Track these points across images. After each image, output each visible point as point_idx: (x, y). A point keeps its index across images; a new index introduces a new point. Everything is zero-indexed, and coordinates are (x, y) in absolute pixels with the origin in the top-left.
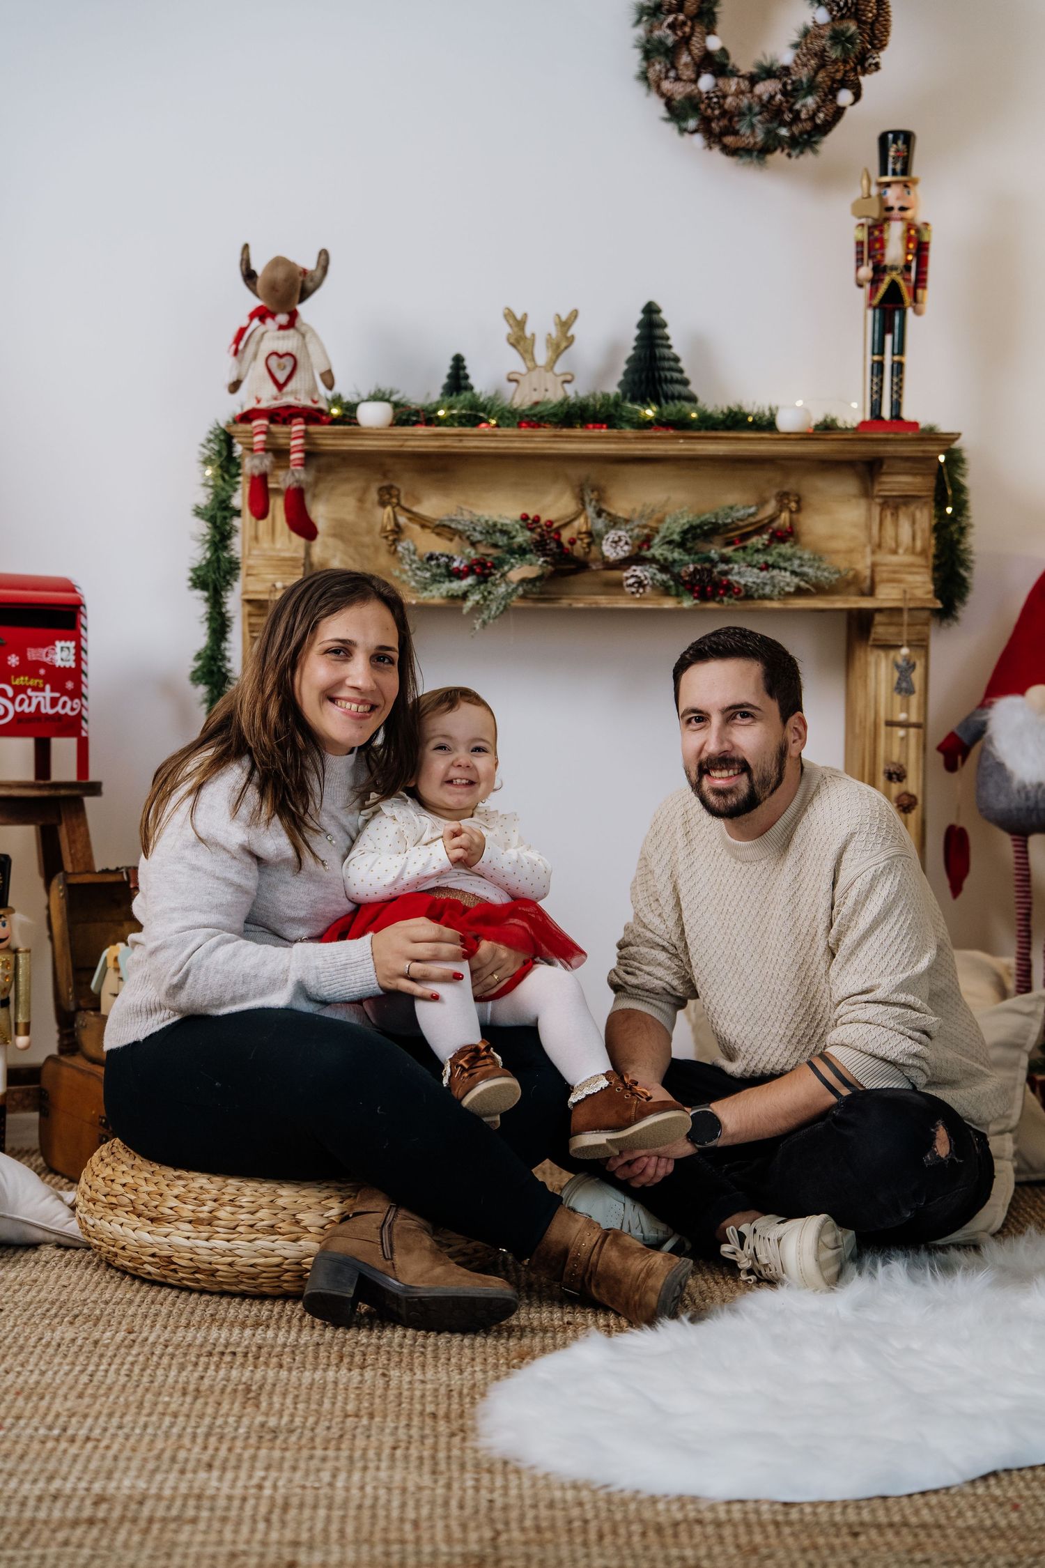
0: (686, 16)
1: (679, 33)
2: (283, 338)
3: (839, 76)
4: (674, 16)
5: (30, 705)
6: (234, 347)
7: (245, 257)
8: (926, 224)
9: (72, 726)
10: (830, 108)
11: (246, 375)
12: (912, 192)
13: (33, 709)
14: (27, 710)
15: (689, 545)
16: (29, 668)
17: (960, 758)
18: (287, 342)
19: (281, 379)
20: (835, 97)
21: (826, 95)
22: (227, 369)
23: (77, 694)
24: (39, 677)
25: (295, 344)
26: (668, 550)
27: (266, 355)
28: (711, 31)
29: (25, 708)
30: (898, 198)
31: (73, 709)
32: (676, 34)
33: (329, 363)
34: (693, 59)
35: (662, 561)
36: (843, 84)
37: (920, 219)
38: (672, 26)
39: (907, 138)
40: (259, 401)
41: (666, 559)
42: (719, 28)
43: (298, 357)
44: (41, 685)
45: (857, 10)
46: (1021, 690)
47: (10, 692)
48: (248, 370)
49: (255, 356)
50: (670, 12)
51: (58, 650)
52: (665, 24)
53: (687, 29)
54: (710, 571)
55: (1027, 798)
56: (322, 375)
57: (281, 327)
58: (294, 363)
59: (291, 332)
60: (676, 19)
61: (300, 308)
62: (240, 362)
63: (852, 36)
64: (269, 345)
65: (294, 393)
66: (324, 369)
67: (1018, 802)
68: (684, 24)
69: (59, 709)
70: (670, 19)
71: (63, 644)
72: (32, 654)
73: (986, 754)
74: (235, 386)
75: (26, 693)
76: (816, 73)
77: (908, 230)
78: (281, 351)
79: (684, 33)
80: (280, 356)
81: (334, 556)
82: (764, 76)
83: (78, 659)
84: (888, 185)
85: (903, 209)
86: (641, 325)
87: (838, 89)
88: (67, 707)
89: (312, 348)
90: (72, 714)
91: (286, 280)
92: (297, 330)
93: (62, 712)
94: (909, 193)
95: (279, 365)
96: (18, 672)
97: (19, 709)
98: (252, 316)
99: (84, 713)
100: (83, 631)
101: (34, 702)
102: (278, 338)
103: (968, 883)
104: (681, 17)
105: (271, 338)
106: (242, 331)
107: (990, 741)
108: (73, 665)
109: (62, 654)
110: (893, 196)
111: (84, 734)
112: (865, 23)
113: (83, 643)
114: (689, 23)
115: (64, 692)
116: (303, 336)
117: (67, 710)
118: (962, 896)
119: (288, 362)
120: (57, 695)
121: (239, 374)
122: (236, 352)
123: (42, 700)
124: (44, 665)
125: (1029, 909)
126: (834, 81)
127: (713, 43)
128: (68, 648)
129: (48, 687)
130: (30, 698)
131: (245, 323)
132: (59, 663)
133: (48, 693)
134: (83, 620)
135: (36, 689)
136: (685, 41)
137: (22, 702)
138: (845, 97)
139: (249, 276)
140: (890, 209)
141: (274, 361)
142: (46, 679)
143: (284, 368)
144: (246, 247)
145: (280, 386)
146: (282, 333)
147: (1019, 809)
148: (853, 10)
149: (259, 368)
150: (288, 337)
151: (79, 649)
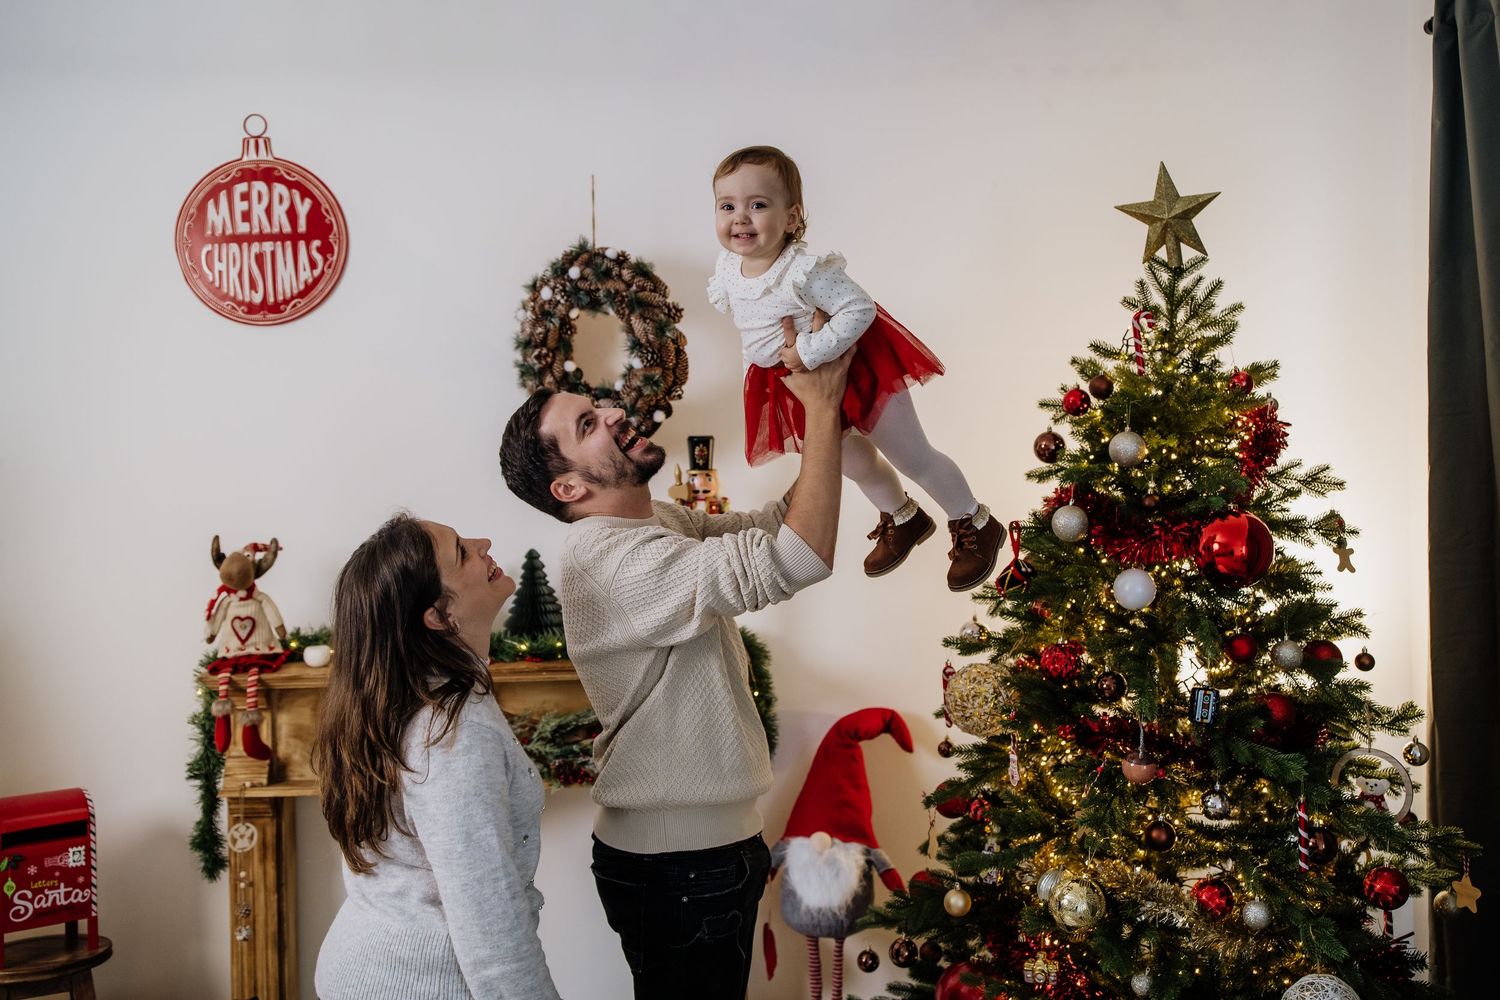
0: (548, 350)
1: (544, 363)
2: (244, 606)
3: (653, 403)
4: (539, 350)
5: (46, 902)
6: (207, 613)
7: (215, 546)
8: (725, 499)
9: (85, 909)
10: (649, 423)
11: (218, 631)
12: (713, 479)
13: (49, 904)
14: (44, 906)
15: (558, 740)
16: (45, 874)
17: (769, 877)
18: (248, 609)
19: (243, 636)
20: (652, 416)
21: (645, 415)
22: (202, 628)
23: (88, 884)
24: (55, 878)
25: (253, 610)
26: (541, 745)
27: (232, 618)
28: (568, 357)
29: (43, 904)
30: (701, 485)
31: (84, 897)
32: (540, 363)
33: (282, 621)
34: (555, 378)
35: (537, 755)
36: (657, 407)
37: (721, 494)
38: (538, 357)
39: (706, 441)
40: (228, 651)
41: (540, 752)
42: (575, 355)
43: (256, 618)
44: (57, 884)
45: (662, 361)
46: (808, 834)
47: (30, 895)
48: (219, 628)
49: (224, 618)
50: (536, 347)
51: (71, 854)
52: (533, 356)
53: (549, 360)
54: (571, 764)
55: (813, 918)
56: (276, 629)
57: (242, 599)
58: (253, 623)
59: (250, 601)
60: (540, 352)
61: (257, 582)
62: (213, 623)
63: (657, 381)
64: (233, 612)
65: (255, 644)
66: (278, 624)
67: (806, 920)
68: (547, 355)
69: (72, 899)
70: (536, 353)
71: (75, 849)
72: (48, 862)
73: (784, 882)
74: (211, 639)
75: (43, 893)
76: (636, 401)
77: (711, 507)
78: (243, 615)
79: (547, 362)
80: (242, 619)
81: (295, 752)
82: (603, 395)
83: (88, 858)
84: (695, 475)
85: (705, 492)
86: (525, 567)
87: (654, 411)
88: (79, 897)
89: (268, 610)
90: (82, 901)
91: (239, 573)
92: (255, 599)
93: (75, 901)
94: (710, 480)
95: (241, 626)
96: (36, 878)
97: (37, 907)
98: (220, 591)
99: (94, 898)
100: (92, 837)
101: (51, 898)
102: (240, 606)
103: (777, 971)
104: (544, 351)
105: (236, 606)
106: (213, 603)
107: (786, 871)
108: (84, 864)
109: (74, 857)
110: (698, 482)
111: (94, 914)
112: (668, 369)
113: (93, 845)
114: (551, 354)
115: (76, 885)
116: (260, 602)
117: (80, 899)
118: (773, 979)
119: (248, 623)
120: (68, 889)
121: (213, 631)
122: (209, 618)
123: (58, 895)
124: (59, 868)
125: (820, 992)
126: (650, 406)
127: (570, 367)
128: (80, 852)
129: (62, 885)
130: (47, 896)
131: (215, 596)
132: (72, 864)
133: (63, 890)
134: (92, 828)
135: (50, 888)
136: (549, 367)
137: (40, 900)
138: (659, 416)
139: (218, 558)
140: (697, 492)
141: (237, 623)
142: (60, 880)
143: (245, 627)
144: (217, 538)
145: (243, 642)
146: (242, 602)
147: (807, 925)
148: (658, 361)
149: (226, 627)
150: (248, 605)
151: (89, 850)
